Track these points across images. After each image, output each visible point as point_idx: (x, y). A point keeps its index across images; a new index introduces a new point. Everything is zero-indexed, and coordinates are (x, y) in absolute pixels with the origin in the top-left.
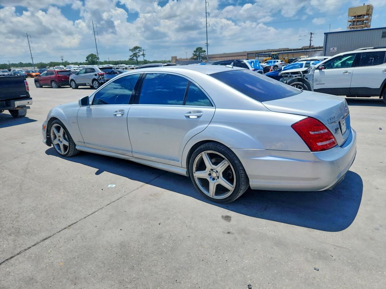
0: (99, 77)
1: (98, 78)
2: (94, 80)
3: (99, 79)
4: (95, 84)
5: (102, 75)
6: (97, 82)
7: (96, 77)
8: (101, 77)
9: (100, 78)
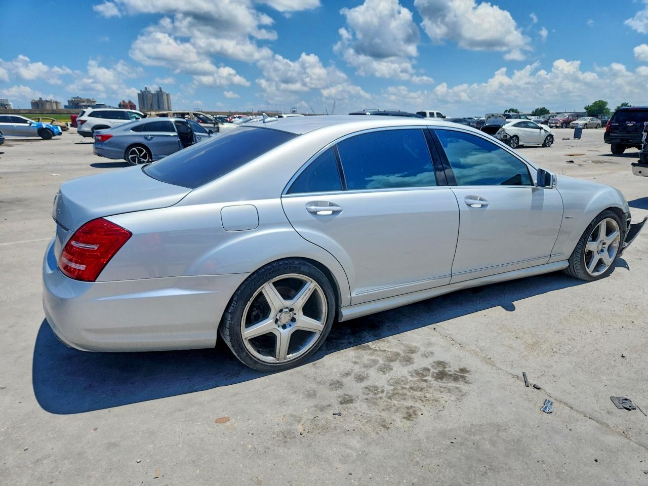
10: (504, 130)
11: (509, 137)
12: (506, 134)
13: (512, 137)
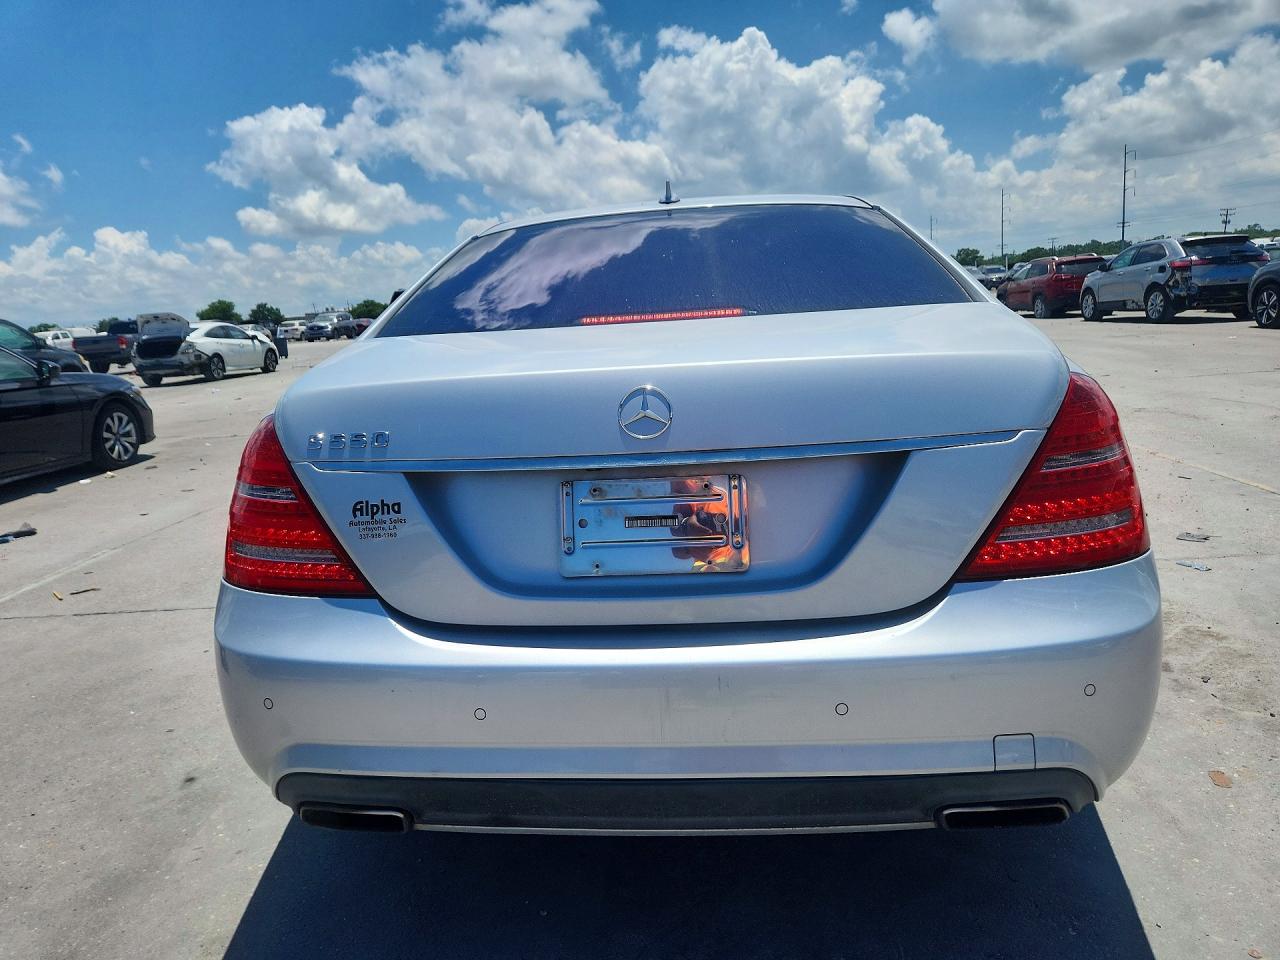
0: (1173, 275)
1: (1168, 281)
2: (1153, 287)
3: (1171, 283)
4: (1152, 305)
5: (1186, 267)
6: (1161, 297)
7: (1161, 278)
8: (1178, 276)
9: (1176, 281)
10: (191, 345)
11: (205, 357)
12: (197, 353)
13: (210, 358)
